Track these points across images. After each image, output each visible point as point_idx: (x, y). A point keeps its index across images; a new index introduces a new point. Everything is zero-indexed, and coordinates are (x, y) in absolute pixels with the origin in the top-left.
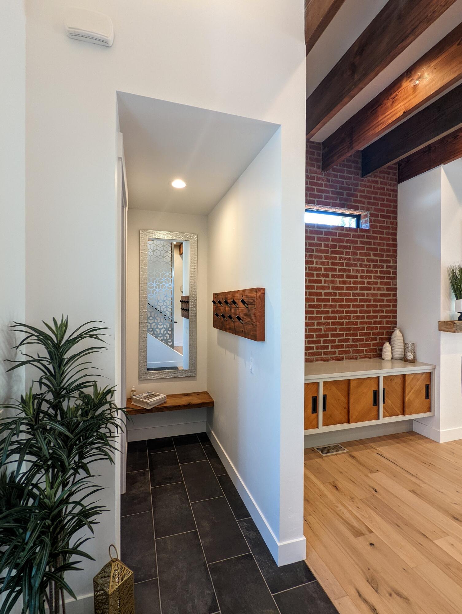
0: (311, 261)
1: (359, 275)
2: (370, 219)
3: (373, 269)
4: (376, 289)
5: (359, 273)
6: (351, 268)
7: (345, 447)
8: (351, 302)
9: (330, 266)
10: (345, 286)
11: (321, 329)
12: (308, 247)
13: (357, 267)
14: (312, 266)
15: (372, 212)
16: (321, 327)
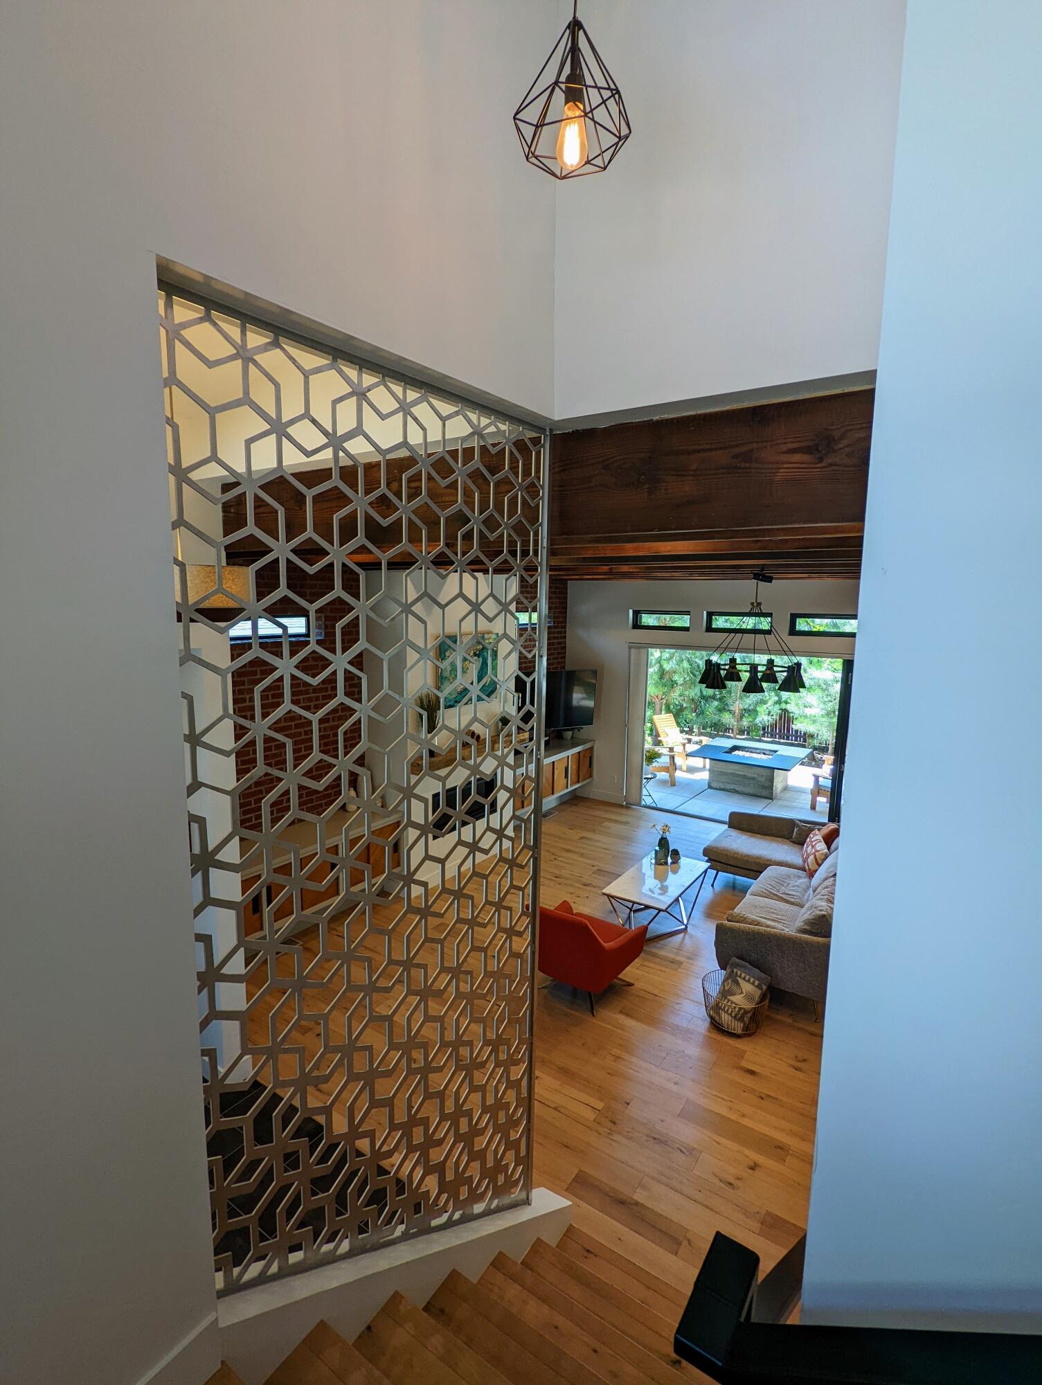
0: (242, 698)
1: (312, 704)
2: (325, 624)
3: (332, 693)
4: (336, 719)
5: (312, 701)
6: (301, 697)
7: (298, 939)
8: (302, 744)
9: (271, 701)
10: (293, 724)
11: (262, 790)
12: (236, 679)
13: (309, 693)
14: (244, 705)
15: (328, 614)
16: (261, 788)
